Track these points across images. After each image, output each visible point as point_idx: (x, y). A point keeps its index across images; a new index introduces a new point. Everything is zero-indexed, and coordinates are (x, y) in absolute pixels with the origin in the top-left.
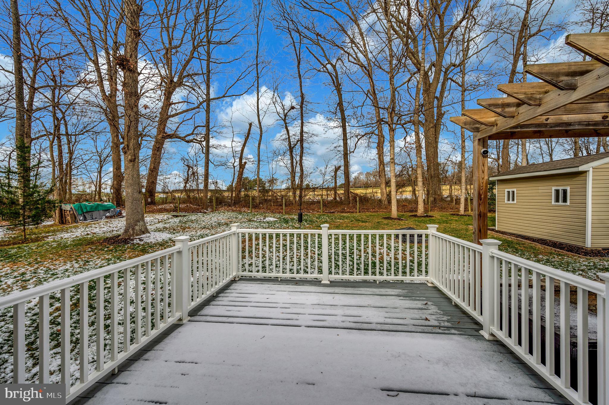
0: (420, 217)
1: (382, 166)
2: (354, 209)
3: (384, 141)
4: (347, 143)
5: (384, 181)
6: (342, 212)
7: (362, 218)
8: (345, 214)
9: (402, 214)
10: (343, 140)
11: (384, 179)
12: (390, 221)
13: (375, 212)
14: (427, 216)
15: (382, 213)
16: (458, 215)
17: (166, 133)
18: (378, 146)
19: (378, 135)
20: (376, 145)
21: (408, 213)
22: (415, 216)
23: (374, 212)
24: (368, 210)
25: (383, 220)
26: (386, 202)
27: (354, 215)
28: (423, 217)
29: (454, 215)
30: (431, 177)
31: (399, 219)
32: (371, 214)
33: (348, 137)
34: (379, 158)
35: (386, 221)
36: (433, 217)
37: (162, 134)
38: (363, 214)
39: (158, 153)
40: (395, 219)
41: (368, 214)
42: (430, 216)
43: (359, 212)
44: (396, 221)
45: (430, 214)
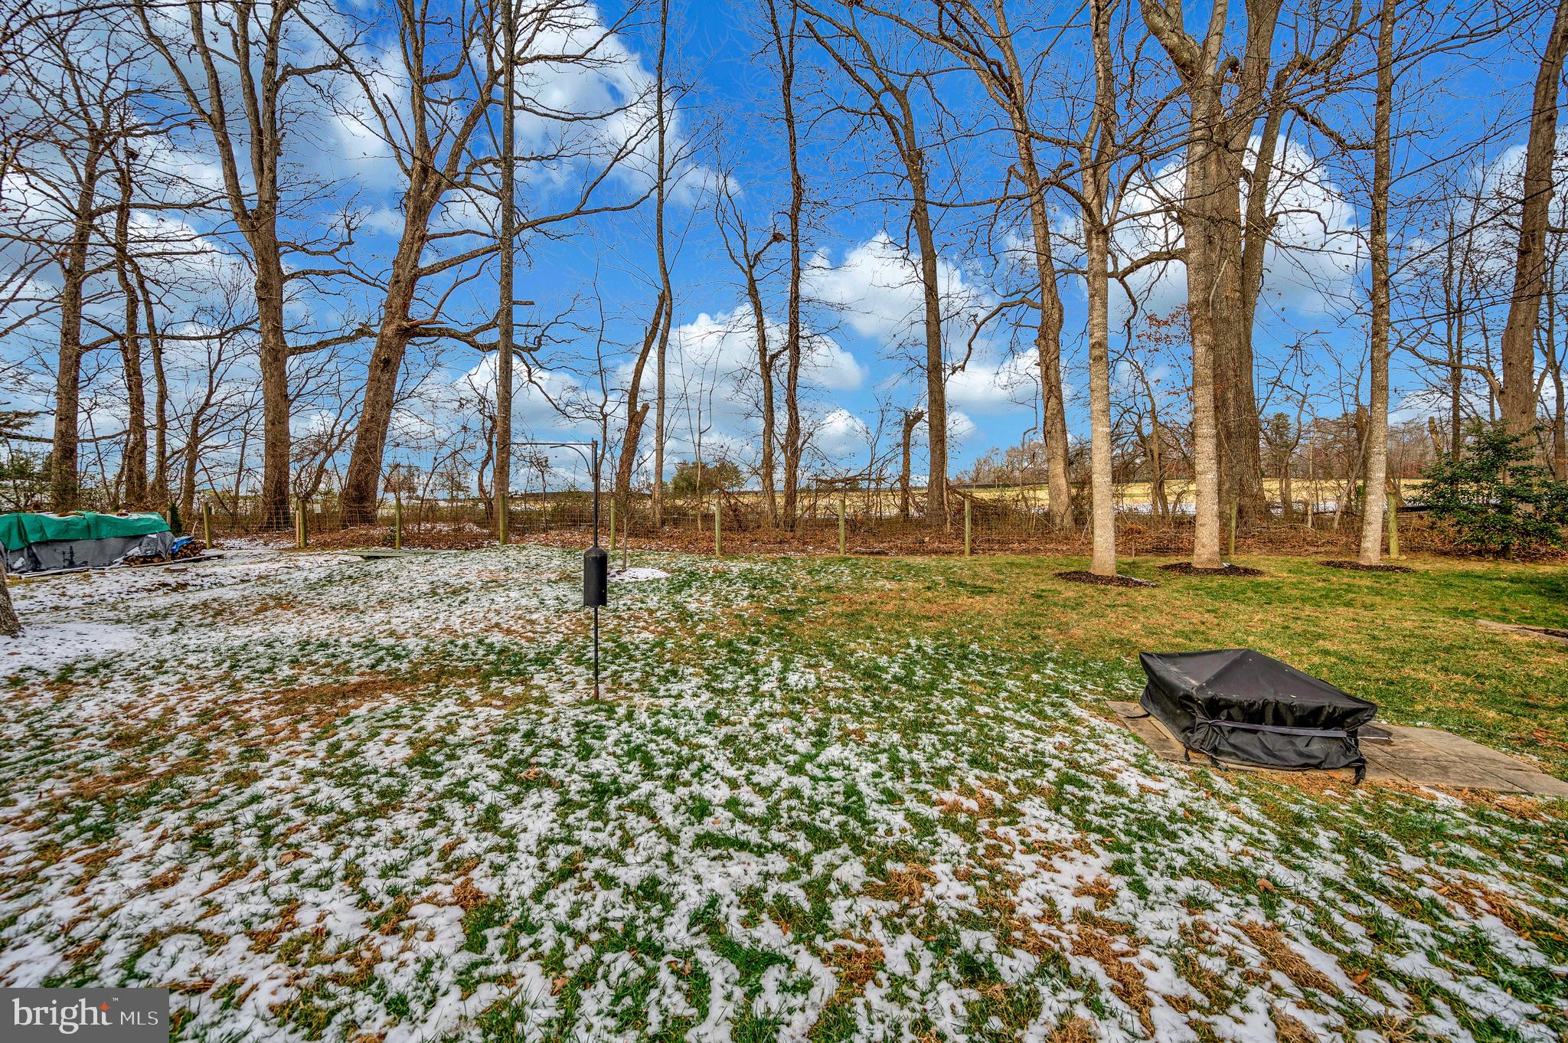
0: (1206, 572)
1: (1053, 400)
2: (956, 543)
3: (1061, 321)
4: (938, 333)
5: (1060, 452)
6: (912, 552)
7: (975, 575)
8: (918, 560)
9: (1130, 560)
10: (928, 323)
11: (1061, 445)
12: (1088, 589)
13: (1028, 552)
14: (1233, 570)
15: (1055, 558)
16: (1356, 567)
17: (409, 320)
18: (1043, 335)
19: (1042, 307)
20: (1035, 334)
21: (1149, 557)
22: (1186, 569)
23: (1022, 552)
24: (1004, 546)
25: (1060, 586)
26: (1068, 521)
27: (952, 561)
28: (1217, 572)
29: (1340, 565)
30: (1229, 436)
31: (1125, 582)
32: (1012, 558)
33: (943, 315)
34: (1046, 376)
35: (1070, 591)
36: (1259, 573)
37: (397, 322)
38: (985, 558)
39: (386, 377)
40: (1109, 580)
41: (1001, 558)
42: (1247, 571)
43: (973, 552)
44: (1114, 589)
45: (1240, 560)
